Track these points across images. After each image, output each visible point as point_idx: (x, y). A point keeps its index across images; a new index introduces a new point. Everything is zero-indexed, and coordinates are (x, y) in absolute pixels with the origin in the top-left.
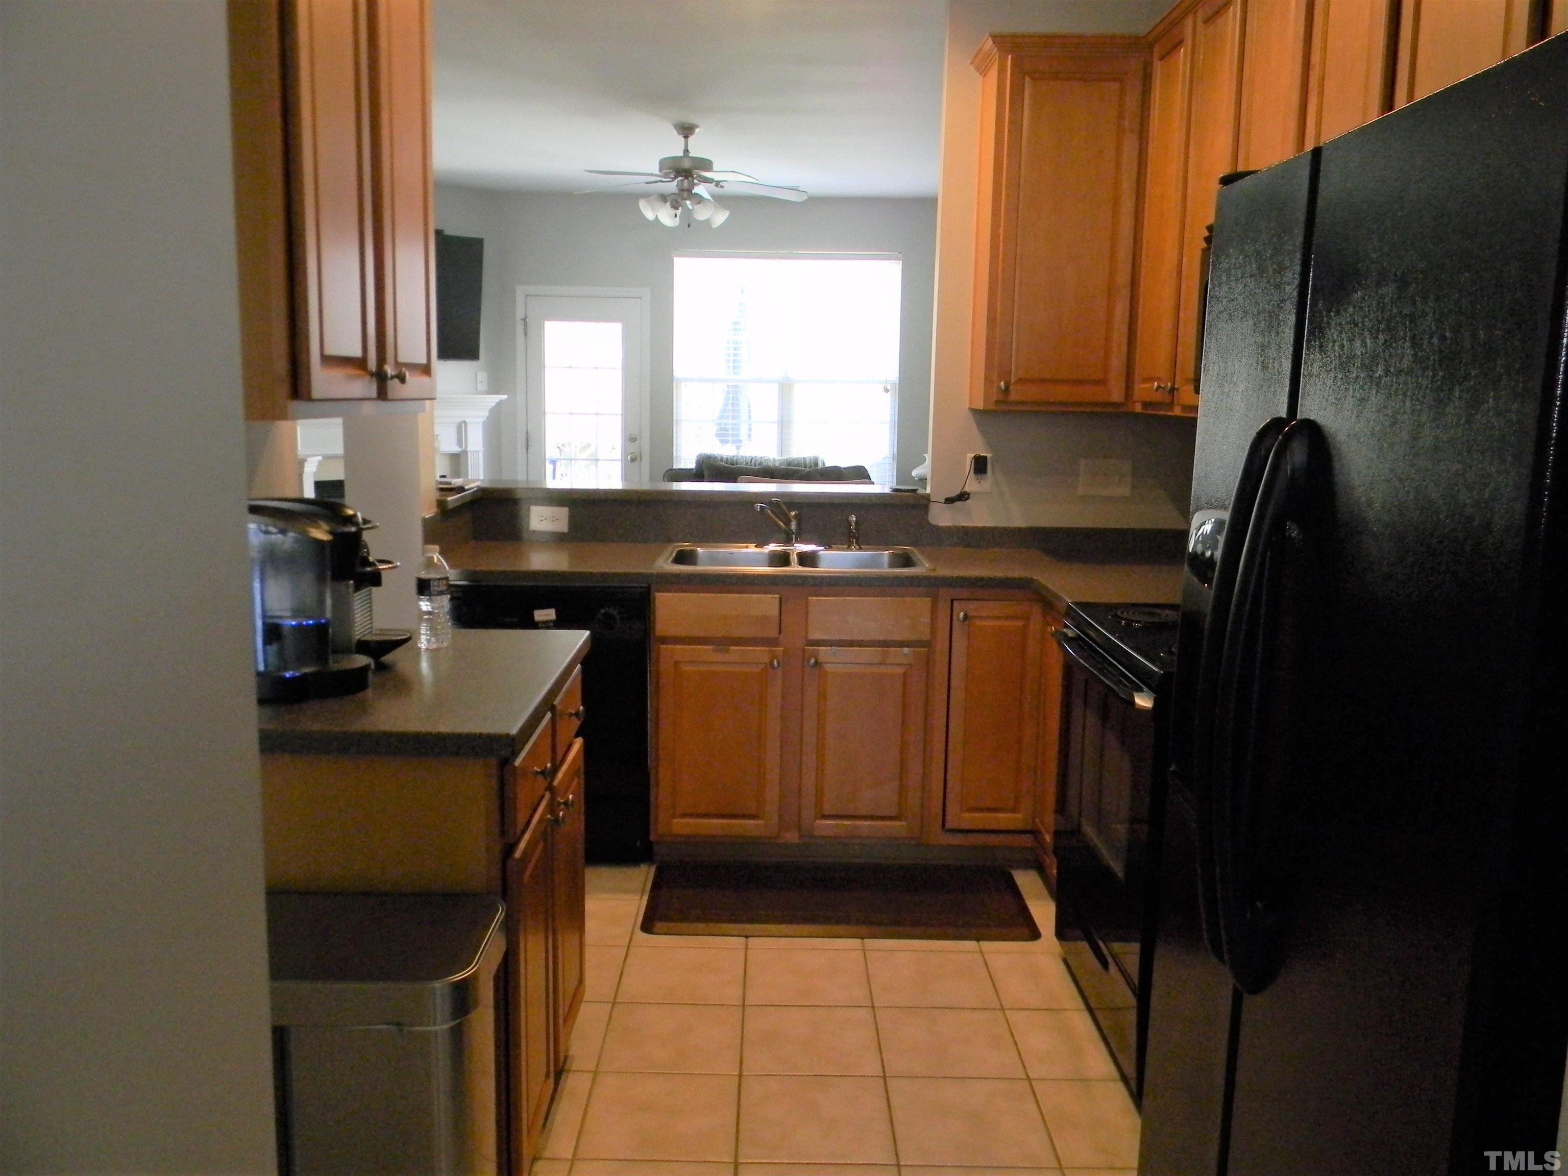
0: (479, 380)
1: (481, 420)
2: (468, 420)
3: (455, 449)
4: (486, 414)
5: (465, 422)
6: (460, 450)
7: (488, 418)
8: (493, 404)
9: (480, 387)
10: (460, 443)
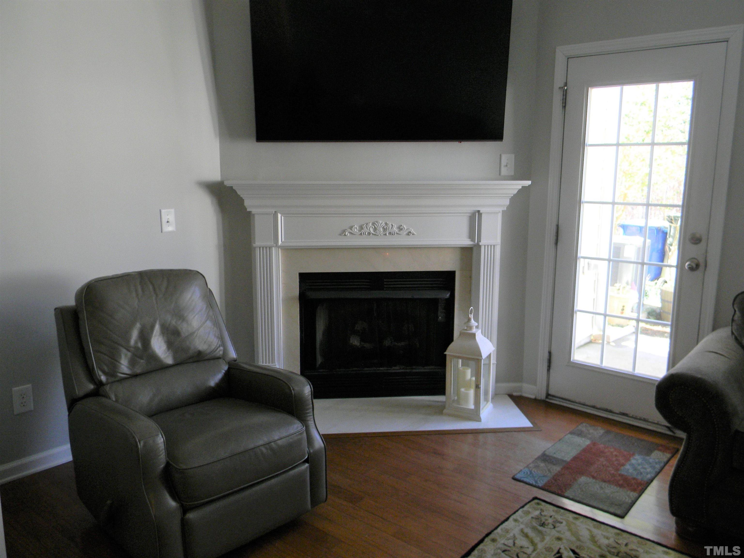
0: (504, 162)
1: (501, 209)
2: (482, 210)
3: (466, 242)
4: (507, 202)
5: (479, 211)
6: (471, 243)
7: (509, 207)
8: (515, 192)
9: (504, 171)
10: (471, 236)
